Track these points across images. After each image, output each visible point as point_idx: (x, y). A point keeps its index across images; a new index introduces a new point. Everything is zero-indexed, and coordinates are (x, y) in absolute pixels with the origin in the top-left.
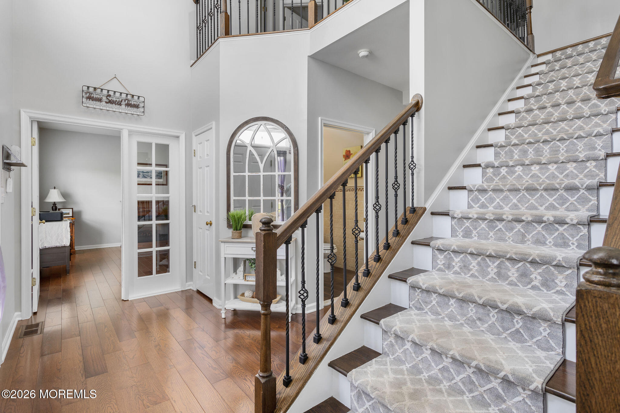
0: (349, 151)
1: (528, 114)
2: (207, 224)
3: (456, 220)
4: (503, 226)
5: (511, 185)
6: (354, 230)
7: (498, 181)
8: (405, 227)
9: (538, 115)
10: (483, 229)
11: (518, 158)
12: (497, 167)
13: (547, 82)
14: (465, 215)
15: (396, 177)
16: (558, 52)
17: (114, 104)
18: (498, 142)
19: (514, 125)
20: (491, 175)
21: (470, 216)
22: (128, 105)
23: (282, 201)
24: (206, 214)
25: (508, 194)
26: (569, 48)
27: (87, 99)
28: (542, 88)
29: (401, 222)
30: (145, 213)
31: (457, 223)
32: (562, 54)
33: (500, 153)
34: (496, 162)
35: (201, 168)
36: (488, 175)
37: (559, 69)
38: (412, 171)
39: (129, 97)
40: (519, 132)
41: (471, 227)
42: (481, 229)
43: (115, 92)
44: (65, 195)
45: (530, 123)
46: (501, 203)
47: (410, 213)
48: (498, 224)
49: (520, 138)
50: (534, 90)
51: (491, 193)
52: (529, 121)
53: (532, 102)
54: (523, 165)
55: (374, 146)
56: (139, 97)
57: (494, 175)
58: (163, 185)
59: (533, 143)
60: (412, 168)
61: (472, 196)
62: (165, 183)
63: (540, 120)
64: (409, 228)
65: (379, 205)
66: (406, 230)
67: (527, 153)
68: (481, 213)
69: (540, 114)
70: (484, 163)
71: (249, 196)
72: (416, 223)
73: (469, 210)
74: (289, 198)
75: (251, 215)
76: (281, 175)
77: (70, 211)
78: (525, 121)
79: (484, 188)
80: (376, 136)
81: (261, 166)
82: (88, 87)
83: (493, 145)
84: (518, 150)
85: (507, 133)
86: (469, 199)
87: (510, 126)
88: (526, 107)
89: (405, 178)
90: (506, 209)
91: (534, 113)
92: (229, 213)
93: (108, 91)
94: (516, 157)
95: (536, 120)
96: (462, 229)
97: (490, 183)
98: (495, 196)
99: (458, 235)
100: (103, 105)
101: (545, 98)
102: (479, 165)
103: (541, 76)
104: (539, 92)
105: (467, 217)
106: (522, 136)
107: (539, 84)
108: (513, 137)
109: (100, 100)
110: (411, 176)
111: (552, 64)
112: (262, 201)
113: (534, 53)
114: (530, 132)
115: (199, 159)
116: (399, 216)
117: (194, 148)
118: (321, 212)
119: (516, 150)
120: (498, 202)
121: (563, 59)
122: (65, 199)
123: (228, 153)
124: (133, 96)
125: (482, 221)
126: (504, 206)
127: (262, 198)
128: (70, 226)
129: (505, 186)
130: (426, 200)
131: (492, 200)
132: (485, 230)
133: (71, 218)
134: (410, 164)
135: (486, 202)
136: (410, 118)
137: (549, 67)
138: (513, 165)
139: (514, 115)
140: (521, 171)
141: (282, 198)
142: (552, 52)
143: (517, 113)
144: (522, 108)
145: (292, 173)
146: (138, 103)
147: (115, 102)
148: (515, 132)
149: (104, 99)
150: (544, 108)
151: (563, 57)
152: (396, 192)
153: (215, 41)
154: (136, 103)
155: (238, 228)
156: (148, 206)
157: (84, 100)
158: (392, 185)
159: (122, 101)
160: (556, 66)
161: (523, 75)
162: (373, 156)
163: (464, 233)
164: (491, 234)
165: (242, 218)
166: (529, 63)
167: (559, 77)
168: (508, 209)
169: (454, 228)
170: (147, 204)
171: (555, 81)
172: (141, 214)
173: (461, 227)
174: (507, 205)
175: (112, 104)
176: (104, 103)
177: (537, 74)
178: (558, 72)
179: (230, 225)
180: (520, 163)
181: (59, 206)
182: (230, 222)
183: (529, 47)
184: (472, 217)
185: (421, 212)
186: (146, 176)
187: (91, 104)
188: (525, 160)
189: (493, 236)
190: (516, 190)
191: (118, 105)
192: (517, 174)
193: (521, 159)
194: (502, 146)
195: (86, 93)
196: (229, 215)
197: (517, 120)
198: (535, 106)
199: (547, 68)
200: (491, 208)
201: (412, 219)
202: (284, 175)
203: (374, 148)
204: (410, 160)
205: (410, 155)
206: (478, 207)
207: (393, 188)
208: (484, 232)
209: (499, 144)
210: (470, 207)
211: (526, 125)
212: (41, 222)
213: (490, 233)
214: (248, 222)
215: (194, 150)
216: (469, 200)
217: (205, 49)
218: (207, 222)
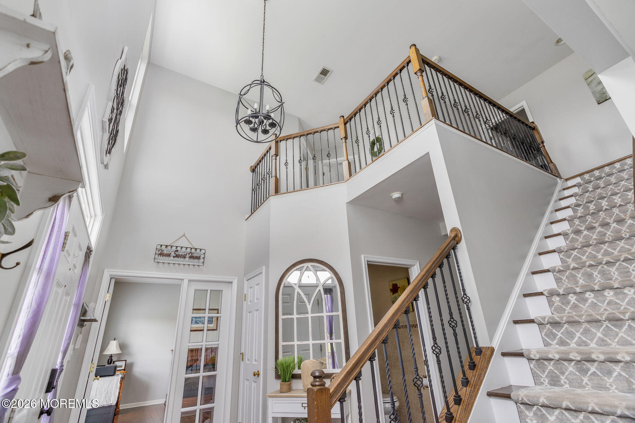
0: (396, 285)
1: (577, 235)
2: (254, 375)
3: (534, 362)
4: (596, 368)
5: (587, 315)
6: (415, 380)
7: (570, 311)
8: (474, 374)
9: (589, 235)
10: (571, 373)
11: (583, 282)
12: (563, 294)
13: (586, 203)
14: (544, 356)
15: (451, 314)
16: (585, 175)
17: (180, 258)
18: (555, 267)
19: (566, 248)
20: (559, 304)
21: (550, 356)
22: (191, 257)
23: (332, 344)
24: (254, 363)
25: (588, 326)
26: (596, 171)
27: (159, 255)
28: (582, 209)
29: (468, 367)
30: (193, 362)
31: (536, 366)
32: (591, 176)
33: (562, 279)
34: (560, 289)
35: (250, 312)
36: (556, 304)
37: (592, 190)
38: (467, 305)
39: (193, 251)
40: (574, 254)
41: (556, 371)
42: (570, 374)
43: (182, 247)
44: (122, 346)
45: (583, 244)
46: (584, 339)
47: (476, 355)
48: (589, 366)
49: (579, 261)
50: (575, 211)
51: (566, 326)
52: (581, 243)
53: (577, 223)
54: (593, 291)
55: (421, 282)
56: (201, 250)
57: (563, 303)
58: (213, 330)
59: (595, 265)
60: (466, 302)
61: (545, 331)
62: (215, 328)
63: (593, 241)
64: (480, 375)
65: (438, 348)
66: (476, 377)
67: (593, 277)
68: (563, 353)
69: (591, 235)
70: (546, 291)
71: (298, 341)
72: (487, 368)
73: (546, 348)
74: (338, 341)
75: (300, 361)
76: (329, 316)
77: (123, 364)
78: (577, 243)
79: (556, 321)
80: (421, 271)
81: (309, 307)
82: (161, 246)
83: (550, 270)
84: (580, 274)
85: (561, 256)
86: (543, 334)
87: (562, 249)
88: (572, 229)
89: (460, 313)
90: (593, 345)
91: (584, 234)
92: (278, 361)
93: (177, 247)
94: (581, 282)
95: (589, 242)
96: (546, 373)
97: (561, 313)
98: (572, 330)
99: (543, 383)
100: (171, 260)
101: (589, 218)
102: (541, 294)
103: (577, 198)
104: (581, 213)
105: (546, 358)
106: (580, 258)
107: (578, 205)
108: (570, 260)
109: (169, 255)
110: (467, 311)
111: (584, 186)
112: (311, 346)
113: (561, 178)
114: (587, 254)
115: (249, 303)
116: (463, 359)
117: (245, 292)
118: (375, 360)
119: (579, 274)
120: (579, 337)
121: (594, 180)
122: (122, 351)
123: (277, 296)
124: (196, 249)
125: (567, 362)
126: (589, 342)
127: (311, 342)
128: (120, 382)
129: (580, 316)
130: (491, 337)
131: (571, 335)
132: (576, 375)
133: (123, 371)
134: (463, 298)
135: (564, 338)
136: (452, 250)
137: (582, 189)
138: (582, 291)
139: (562, 237)
140: (593, 298)
141: (332, 341)
142: (580, 175)
143: (565, 235)
144: (569, 230)
145: (340, 313)
146: (200, 255)
147: (181, 256)
148: (569, 254)
149: (173, 254)
150: (593, 228)
151: (592, 179)
152: (454, 330)
153: (267, 199)
154: (198, 255)
155: (287, 380)
156: (196, 354)
157: (157, 256)
158: (449, 323)
159: (186, 255)
160: (588, 187)
161: (557, 199)
162: (421, 293)
163: (550, 378)
164: (585, 380)
165: (291, 366)
166: (558, 188)
167: (597, 198)
168: (595, 346)
169: (535, 372)
170: (197, 351)
171: (593, 201)
172: (189, 364)
173: (544, 372)
174: (592, 340)
175: (178, 257)
176: (172, 258)
177: (572, 196)
178: (592, 193)
179: (279, 375)
180: (588, 289)
181: (114, 359)
182: (278, 373)
183: (554, 174)
184: (553, 358)
185: (489, 353)
186: (198, 321)
187: (162, 259)
188: (593, 285)
189: (588, 383)
190: (596, 322)
191: (183, 258)
192: (589, 301)
193: (588, 284)
194: (560, 271)
195: (159, 251)
196: (277, 364)
197: (567, 242)
198: (581, 227)
199: (581, 190)
200: (573, 345)
201: (480, 363)
202: (332, 316)
203: (421, 284)
204: (462, 293)
205: (461, 288)
206: (557, 344)
207: (450, 326)
208: (574, 377)
209: (557, 269)
210: (547, 344)
211: (579, 247)
212: (96, 378)
213: (583, 378)
214: (296, 371)
215: (245, 294)
216: (543, 336)
217: (258, 206)
218: (254, 373)
